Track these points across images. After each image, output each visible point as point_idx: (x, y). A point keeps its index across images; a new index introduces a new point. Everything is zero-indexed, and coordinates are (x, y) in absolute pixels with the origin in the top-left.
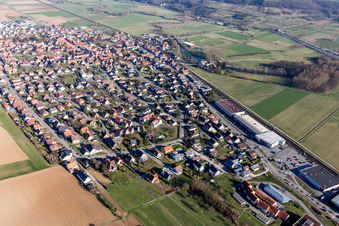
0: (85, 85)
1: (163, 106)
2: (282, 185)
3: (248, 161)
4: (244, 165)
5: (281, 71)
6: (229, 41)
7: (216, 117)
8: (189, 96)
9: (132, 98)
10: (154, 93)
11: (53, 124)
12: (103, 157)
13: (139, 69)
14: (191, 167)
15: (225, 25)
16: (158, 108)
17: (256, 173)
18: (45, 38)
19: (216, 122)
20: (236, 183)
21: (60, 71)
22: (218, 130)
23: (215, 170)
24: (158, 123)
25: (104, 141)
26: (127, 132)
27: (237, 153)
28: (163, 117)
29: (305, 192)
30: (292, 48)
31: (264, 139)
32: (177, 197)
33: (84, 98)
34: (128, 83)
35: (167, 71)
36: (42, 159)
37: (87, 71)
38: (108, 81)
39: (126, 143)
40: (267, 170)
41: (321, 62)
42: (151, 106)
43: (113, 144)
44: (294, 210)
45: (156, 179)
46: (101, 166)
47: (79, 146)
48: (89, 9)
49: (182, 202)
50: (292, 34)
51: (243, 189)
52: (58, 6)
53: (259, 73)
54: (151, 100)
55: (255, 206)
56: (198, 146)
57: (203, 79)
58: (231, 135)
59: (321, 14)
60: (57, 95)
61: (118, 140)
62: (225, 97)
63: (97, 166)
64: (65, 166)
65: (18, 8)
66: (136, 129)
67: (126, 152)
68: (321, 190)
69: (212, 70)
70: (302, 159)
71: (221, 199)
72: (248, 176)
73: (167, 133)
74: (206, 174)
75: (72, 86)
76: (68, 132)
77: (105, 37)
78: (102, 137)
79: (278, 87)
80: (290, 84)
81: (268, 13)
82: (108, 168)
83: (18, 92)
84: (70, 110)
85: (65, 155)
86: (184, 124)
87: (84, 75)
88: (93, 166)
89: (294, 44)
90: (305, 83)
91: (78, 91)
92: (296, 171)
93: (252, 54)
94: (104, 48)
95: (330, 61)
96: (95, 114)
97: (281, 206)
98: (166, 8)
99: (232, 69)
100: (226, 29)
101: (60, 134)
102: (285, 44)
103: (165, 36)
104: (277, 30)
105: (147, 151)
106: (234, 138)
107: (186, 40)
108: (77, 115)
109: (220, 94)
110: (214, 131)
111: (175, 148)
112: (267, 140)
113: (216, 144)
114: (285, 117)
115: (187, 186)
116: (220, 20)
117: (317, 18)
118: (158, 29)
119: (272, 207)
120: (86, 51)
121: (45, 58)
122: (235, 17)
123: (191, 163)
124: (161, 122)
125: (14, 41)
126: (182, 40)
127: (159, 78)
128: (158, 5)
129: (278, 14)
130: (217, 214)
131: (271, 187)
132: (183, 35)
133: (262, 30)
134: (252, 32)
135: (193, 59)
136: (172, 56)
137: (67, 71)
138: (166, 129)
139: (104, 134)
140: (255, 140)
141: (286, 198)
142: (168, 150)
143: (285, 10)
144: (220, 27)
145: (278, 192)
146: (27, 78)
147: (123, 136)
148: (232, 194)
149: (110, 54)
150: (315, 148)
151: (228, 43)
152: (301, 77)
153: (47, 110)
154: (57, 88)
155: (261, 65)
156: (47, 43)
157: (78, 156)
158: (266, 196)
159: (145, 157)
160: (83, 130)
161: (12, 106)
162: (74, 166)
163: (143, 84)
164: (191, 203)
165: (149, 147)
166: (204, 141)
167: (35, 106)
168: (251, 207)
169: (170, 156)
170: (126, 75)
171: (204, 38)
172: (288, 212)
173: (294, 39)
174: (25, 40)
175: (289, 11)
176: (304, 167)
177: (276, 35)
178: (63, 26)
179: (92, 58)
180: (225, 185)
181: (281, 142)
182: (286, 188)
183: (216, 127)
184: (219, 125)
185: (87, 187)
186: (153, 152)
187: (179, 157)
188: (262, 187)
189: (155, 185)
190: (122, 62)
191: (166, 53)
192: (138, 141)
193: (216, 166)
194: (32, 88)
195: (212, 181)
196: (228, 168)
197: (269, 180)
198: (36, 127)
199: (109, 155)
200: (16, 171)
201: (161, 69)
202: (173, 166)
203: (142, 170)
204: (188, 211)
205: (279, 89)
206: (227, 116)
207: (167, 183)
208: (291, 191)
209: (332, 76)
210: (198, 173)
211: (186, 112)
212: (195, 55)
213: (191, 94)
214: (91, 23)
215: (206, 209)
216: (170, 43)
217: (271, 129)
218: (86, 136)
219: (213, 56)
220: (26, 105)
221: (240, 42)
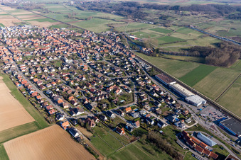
0: (68, 67)
1: (121, 79)
2: (209, 133)
3: (183, 116)
4: (181, 119)
5: (196, 53)
6: (158, 34)
7: (157, 87)
8: (138, 72)
9: (100, 75)
10: (114, 71)
11: (49, 95)
12: (86, 117)
13: (102, 55)
14: (145, 122)
15: (155, 24)
16: (118, 81)
17: (189, 124)
18: (39, 36)
19: (158, 90)
20: (177, 133)
21: (50, 58)
22: (160, 95)
23: (162, 124)
24: (119, 92)
25: (85, 105)
26: (100, 99)
27: (174, 111)
28: (122, 87)
29: (226, 138)
30: (201, 37)
31: (192, 100)
32: (139, 144)
33: (69, 76)
34: (96, 64)
35: (121, 56)
36: (44, 120)
37: (69, 58)
38: (83, 64)
39: (100, 106)
40: (197, 122)
41: (222, 45)
42: (113, 80)
43: (91, 107)
44: (220, 151)
45: (123, 132)
46: (85, 123)
47: (68, 110)
48: (65, 16)
49: (144, 148)
50: (199, 28)
51: (182, 136)
52: (46, 15)
53: (181, 55)
54: (113, 76)
55: (193, 149)
56: (148, 107)
57: (144, 61)
58: (169, 98)
59: (217, 14)
60: (50, 75)
61: (94, 104)
62: (161, 72)
63: (82, 124)
64: (60, 125)
65: (19, 17)
66: (105, 96)
67: (100, 113)
68: (237, 136)
69: (150, 54)
70: (220, 114)
71: (168, 144)
72: (184, 127)
73: (126, 99)
74: (156, 127)
75: (60, 68)
76: (60, 100)
77: (78, 34)
78: (83, 103)
79: (195, 64)
80: (203, 62)
81: (182, 15)
82: (90, 125)
83: (24, 73)
84: (60, 85)
85: (60, 117)
86: (136, 92)
87: (67, 61)
88: (79, 124)
89: (201, 34)
90: (213, 60)
91: (64, 71)
92: (217, 123)
93: (175, 43)
94: (78, 42)
95: (228, 45)
96: (76, 87)
97: (211, 149)
98: (115, 14)
99: (163, 53)
100: (156, 27)
101: (55, 102)
102: (195, 35)
103: (117, 32)
104: (189, 26)
105: (114, 111)
106: (171, 100)
107: (131, 35)
108: (65, 88)
109: (157, 70)
110: (157, 96)
111: (133, 108)
112: (194, 101)
113: (160, 105)
114: (204, 83)
115: (145, 136)
116: (151, 21)
117: (215, 17)
118: (112, 28)
119: (205, 150)
120: (67, 45)
121: (40, 50)
122: (161, 18)
123: (145, 119)
124: (121, 91)
125: (18, 39)
126: (128, 35)
127: (116, 61)
128: (110, 12)
129: (189, 15)
130: (168, 156)
131: (202, 135)
132: (128, 32)
133: (179, 26)
134: (173, 28)
135: (136, 47)
136: (123, 45)
137: (56, 58)
138: (125, 96)
139: (84, 100)
140: (186, 101)
141: (214, 143)
142: (128, 110)
143: (194, 12)
144: (152, 25)
145: (207, 138)
146: (29, 64)
147: (97, 101)
148: (176, 141)
149: (82, 46)
150: (227, 105)
151: (158, 36)
152: (210, 57)
153: (45, 85)
154: (50, 70)
155: (182, 49)
156: (40, 40)
157: (68, 117)
158: (199, 141)
159: (113, 116)
160: (70, 99)
161: (21, 83)
162: (67, 124)
163: (106, 65)
164: (150, 149)
165: (115, 109)
166: (152, 103)
167: (36, 83)
168: (190, 150)
169: (130, 114)
170: (95, 60)
171: (142, 33)
172: (216, 153)
173: (201, 31)
174: (26, 38)
175: (196, 13)
176: (222, 119)
177: (188, 29)
178: (50, 28)
179: (71, 49)
180: (170, 133)
181: (203, 102)
182: (212, 135)
183: (158, 93)
184: (160, 91)
185: (77, 140)
186: (118, 112)
187: (136, 115)
188: (195, 135)
189: (123, 136)
190: (91, 51)
191: (119, 43)
192: (108, 105)
193: (161, 120)
194: (33, 70)
195: (161, 131)
196: (170, 122)
197: (199, 130)
198: (39, 98)
199: (89, 115)
200: (27, 130)
201: (117, 55)
202: (133, 122)
203: (112, 125)
204: (147, 154)
205: (196, 65)
206: (164, 85)
207: (131, 134)
208: (216, 137)
209: (231, 55)
210: (150, 126)
211: (137, 83)
212: (138, 44)
213: (139, 70)
214: (68, 26)
215: (160, 152)
216: (121, 37)
217: (195, 93)
218: (72, 102)
219: (150, 45)
220: (30, 82)
221: (166, 35)
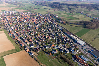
0: (30, 28)
1: (51, 33)
2: (86, 56)
3: (75, 49)
4: (74, 50)
5: (82, 23)
6: (67, 15)
7: (66, 37)
8: (58, 31)
9: (43, 31)
10: (48, 30)
11: (22, 38)
12: (36, 48)
13: (44, 23)
14: (60, 51)
15: (66, 11)
16: (50, 34)
17: (78, 52)
18: (19, 15)
19: (66, 38)
20: (73, 55)
21: (23, 24)
22: (66, 40)
23: (67, 52)
24: (50, 38)
25: (36, 43)
26: (42, 41)
27: (72, 47)
28: (51, 37)
29: (93, 58)
30: (85, 17)
31: (79, 43)
32: (57, 59)
33: (30, 31)
34: (41, 27)
35: (51, 24)
36: (20, 48)
37: (30, 24)
38: (36, 27)
39: (42, 43)
40: (81, 52)
41: (93, 21)
42: (48, 34)
43: (38, 44)
44: (90, 64)
45: (50, 54)
46: (35, 50)
47: (29, 45)
48: (30, 7)
49: (58, 61)
50: (84, 13)
51: (75, 57)
52: (22, 7)
53: (76, 24)
54: (48, 32)
55: (79, 62)
56: (61, 45)
57: (61, 26)
58: (70, 42)
60: (23, 31)
61: (40, 43)
62: (68, 31)
63: (34, 50)
64: (26, 50)
65: (12, 7)
66: (44, 40)
67: (42, 46)
68: (97, 58)
69: (63, 23)
70: (91, 48)
71: (69, 60)
72: (76, 53)
73: (52, 41)
74: (64, 53)
75: (27, 28)
76: (26, 41)
77: (34, 15)
78: (35, 42)
79: (82, 28)
80: (85, 27)
81: (77, 8)
82: (37, 51)
83: (12, 30)
84: (26, 35)
85: (26, 47)
86: (57, 39)
87: (30, 25)
88: (33, 50)
89: (85, 16)
90: (89, 27)
91: (28, 29)
92: (89, 52)
93: (74, 19)
94: (34, 18)
95: (96, 21)
96: (33, 36)
97: (86, 62)
98: (50, 7)
99: (69, 23)
100: (66, 12)
101: (24, 41)
102: (83, 16)
103: (50, 14)
104: (80, 12)
105: (48, 46)
106: (71, 42)
107: (56, 15)
108: (28, 36)
109: (66, 30)
110: (65, 40)
111: (55, 45)
112: (80, 43)
113: (66, 44)
114: (85, 36)
115: (59, 56)
116: (65, 10)
117: (91, 9)
118: (48, 13)
119: (84, 63)
120: (30, 19)
121: (19, 21)
122: (69, 9)
123: (60, 50)
124: (51, 38)
125: (11, 16)
126: (55, 15)
127: (49, 26)
128: (48, 6)
129: (81, 8)
130: (68, 64)
131: (83, 57)
133: (76, 12)
134: (73, 13)
135: (58, 20)
136: (53, 20)
137: (25, 24)
138: (52, 40)
139: (36, 41)
140: (77, 43)
141: (87, 60)
142: (53, 46)
143: (82, 7)
144: (65, 12)
145: (85, 58)
146: (15, 26)
147: (41, 42)
148: (72, 59)
149: (36, 19)
150: (94, 45)
152: (88, 25)
153: (20, 35)
154: (23, 29)
155: (77, 22)
156: (19, 17)
157: (29, 48)
158: (81, 59)
159: (47, 48)
160: (30, 40)
161: (11, 34)
162: (28, 50)
163: (45, 27)
164: (61, 61)
165: (48, 45)
166: (63, 43)
167: (17, 34)
168: (78, 63)
169: (54, 47)
170: (41, 25)
171: (61, 15)
172: (88, 64)
173: (85, 15)
174: (14, 16)
175: (83, 7)
176: (91, 51)
177: (80, 14)
178: (24, 12)
179: (31, 21)
180: (70, 56)
181: (84, 44)
182: (87, 57)
183: (66, 39)
184: (67, 39)
185: (32, 56)
186: (49, 46)
187: (56, 48)
188: (80, 57)
189: (50, 56)
190: (39, 22)
191: (51, 19)
192: (45, 43)
193: (66, 50)
194: (16, 29)
195: (66, 55)
196: (70, 51)
197: (82, 55)
198: (18, 39)
199: (37, 47)
200: (12, 52)
201: (50, 23)
202: (55, 50)
203: (46, 51)
204: (60, 63)
205: (82, 29)
206: (68, 36)
207: (54, 55)
208: (88, 58)
209: (97, 25)
210: (62, 52)
211: (57, 35)
212: (58, 19)
213: (58, 30)
214: (31, 11)
215: (65, 63)
216: (52, 16)
217: (81, 40)
218: (31, 42)
219: (64, 20)
220: (15, 33)
221: (70, 16)
